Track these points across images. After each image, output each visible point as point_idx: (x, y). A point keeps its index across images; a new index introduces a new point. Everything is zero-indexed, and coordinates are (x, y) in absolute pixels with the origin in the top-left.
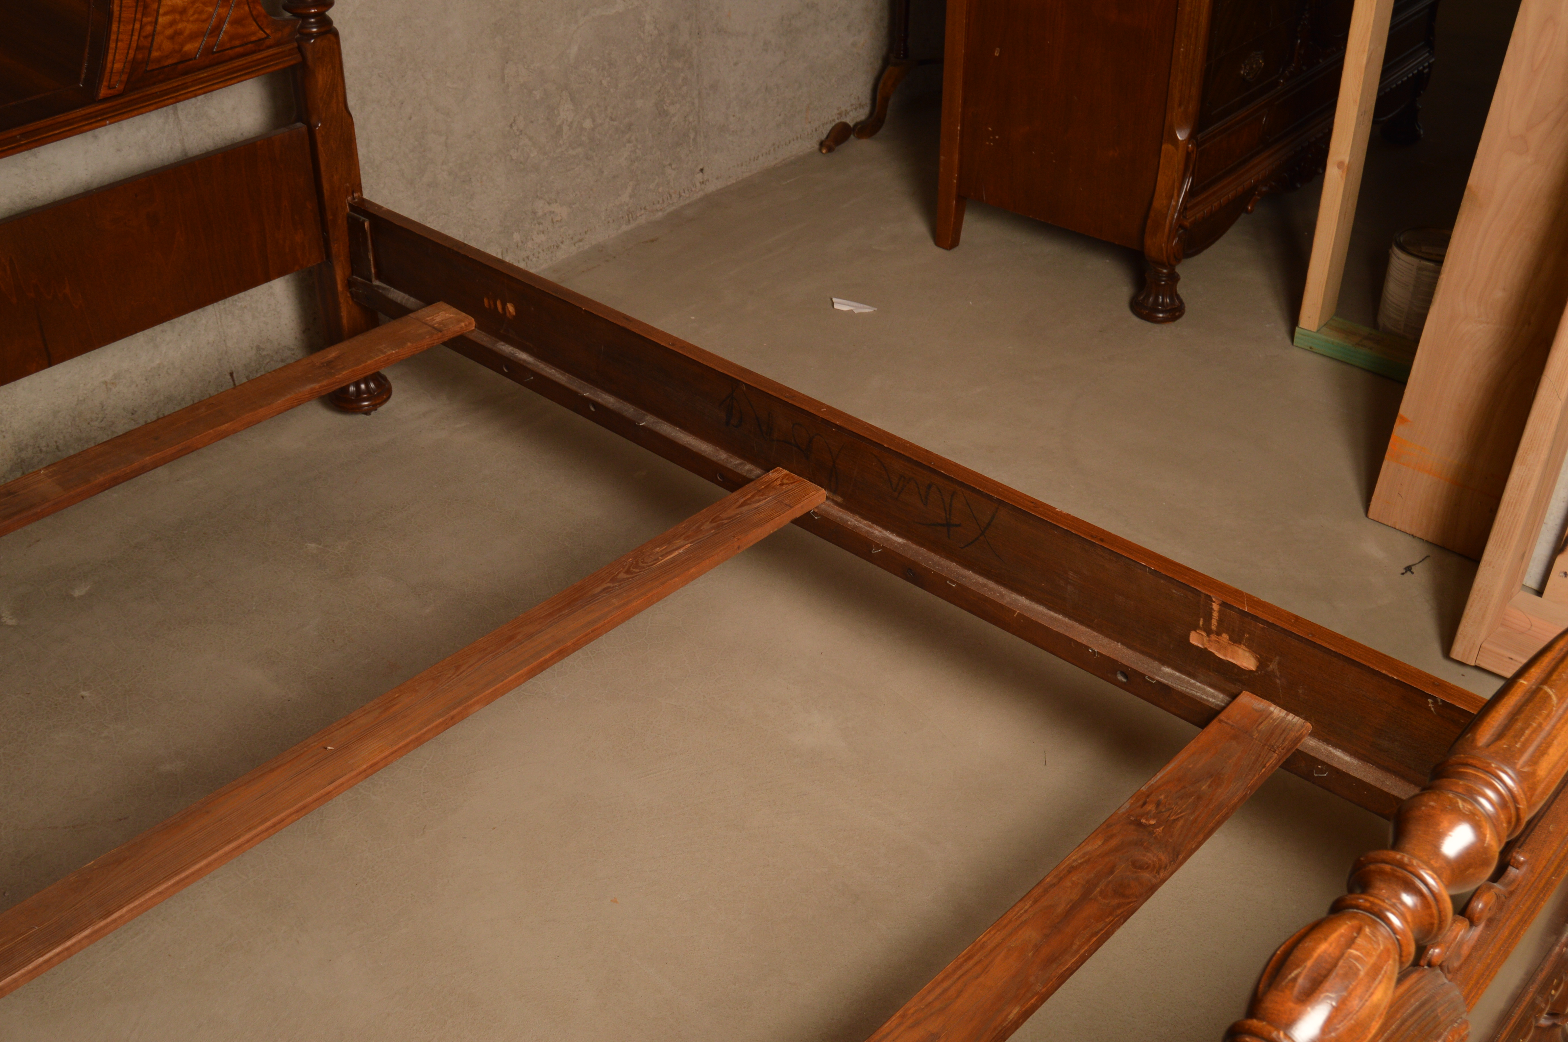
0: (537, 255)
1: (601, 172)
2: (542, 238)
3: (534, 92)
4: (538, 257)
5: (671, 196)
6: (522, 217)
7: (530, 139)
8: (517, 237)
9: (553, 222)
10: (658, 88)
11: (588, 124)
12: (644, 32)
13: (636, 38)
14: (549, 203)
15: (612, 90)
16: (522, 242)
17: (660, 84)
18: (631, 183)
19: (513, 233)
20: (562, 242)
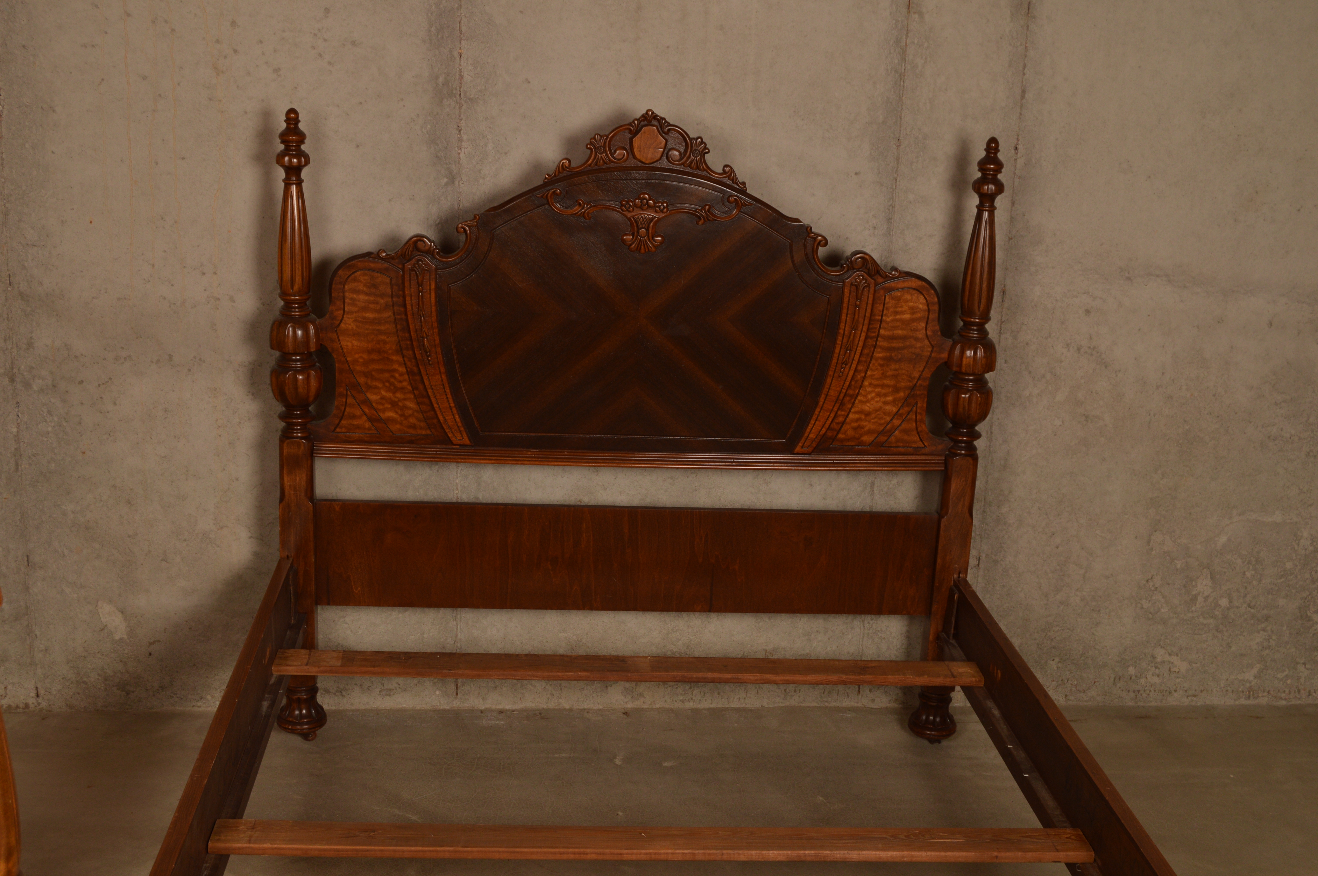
0: (1148, 692)
1: (1229, 646)
2: (1156, 680)
3: (1176, 561)
4: (1148, 695)
5: (1299, 691)
6: (1141, 657)
7: (1164, 597)
8: (1132, 670)
9: (1170, 670)
10: (1305, 595)
11: (1224, 602)
12: (1298, 545)
13: (1289, 548)
14: (1170, 654)
15: (1254, 582)
16: (1136, 677)
17: (1308, 593)
18: (1258, 665)
19: (1129, 666)
20: (1175, 691)
